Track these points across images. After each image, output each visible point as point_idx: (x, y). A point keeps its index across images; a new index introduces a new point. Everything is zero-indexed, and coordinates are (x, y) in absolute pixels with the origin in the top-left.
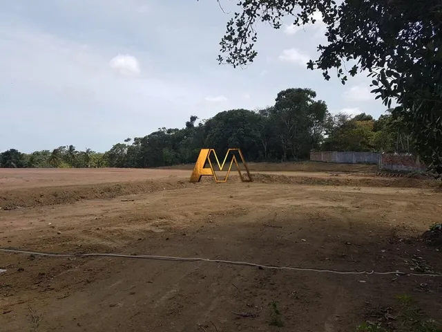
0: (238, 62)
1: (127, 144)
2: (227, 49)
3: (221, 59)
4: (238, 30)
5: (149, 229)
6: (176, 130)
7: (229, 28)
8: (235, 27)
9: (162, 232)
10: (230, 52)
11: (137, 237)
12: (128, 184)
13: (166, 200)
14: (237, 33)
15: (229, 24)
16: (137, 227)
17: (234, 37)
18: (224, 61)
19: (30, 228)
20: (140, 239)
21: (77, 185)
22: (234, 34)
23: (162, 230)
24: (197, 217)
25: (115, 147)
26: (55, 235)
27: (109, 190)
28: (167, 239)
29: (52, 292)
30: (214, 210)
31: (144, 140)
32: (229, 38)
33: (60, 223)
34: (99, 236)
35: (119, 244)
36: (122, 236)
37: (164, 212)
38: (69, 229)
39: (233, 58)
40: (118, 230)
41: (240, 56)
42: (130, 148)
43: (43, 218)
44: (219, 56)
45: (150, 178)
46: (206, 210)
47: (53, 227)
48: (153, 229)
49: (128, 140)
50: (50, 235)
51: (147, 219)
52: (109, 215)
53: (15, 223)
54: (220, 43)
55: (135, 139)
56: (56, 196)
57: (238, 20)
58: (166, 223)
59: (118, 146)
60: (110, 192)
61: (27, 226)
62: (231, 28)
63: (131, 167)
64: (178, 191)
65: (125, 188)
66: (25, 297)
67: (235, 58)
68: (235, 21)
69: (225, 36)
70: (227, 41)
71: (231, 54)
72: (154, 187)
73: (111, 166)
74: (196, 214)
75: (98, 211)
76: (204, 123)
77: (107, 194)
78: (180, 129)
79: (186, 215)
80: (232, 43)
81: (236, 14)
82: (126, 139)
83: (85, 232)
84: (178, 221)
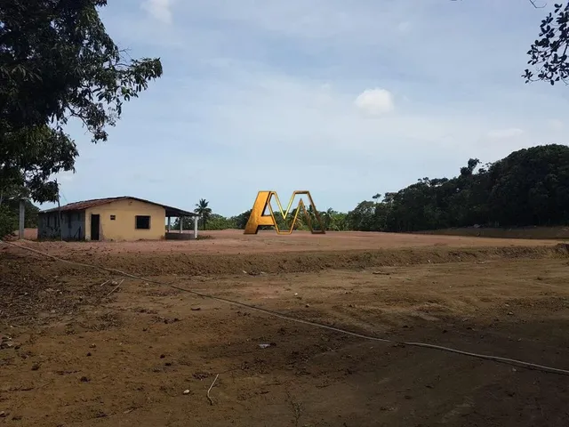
0: (559, 75)
1: (375, 201)
2: (540, 59)
3: (528, 74)
4: (561, 29)
5: (415, 314)
6: (445, 180)
7: (545, 28)
8: (554, 25)
9: (434, 322)
10: (545, 63)
11: (401, 323)
12: (380, 253)
13: (434, 277)
14: (558, 34)
15: (544, 22)
16: (399, 309)
17: (552, 40)
18: (535, 77)
19: (277, 297)
20: (406, 327)
21: (320, 251)
22: (552, 35)
23: (434, 319)
24: (485, 305)
25: (361, 206)
26: (303, 308)
27: (356, 258)
28: (445, 331)
29: (309, 376)
30: (513, 298)
31: (397, 196)
32: (544, 43)
33: (307, 295)
34: (353, 315)
35: (379, 328)
36: (381, 319)
37: (433, 294)
38: (317, 302)
39: (551, 70)
40: (375, 310)
41: (563, 67)
42: (379, 206)
43: (288, 287)
44: (527, 71)
45: (408, 246)
46: (499, 296)
47: (300, 299)
48: (422, 315)
49: (378, 196)
50: (298, 307)
51: (412, 301)
52: (361, 291)
53: (262, 290)
54: (529, 53)
55: (386, 194)
56: (300, 262)
57: (561, 14)
58: (439, 310)
59: (364, 204)
60: (359, 261)
61: (273, 295)
62: (548, 27)
63: (380, 231)
64: (450, 265)
65: (376, 257)
66: (281, 378)
67: (553, 70)
68: (556, 16)
69: (537, 42)
70: (540, 48)
71: (546, 66)
72: (414, 258)
73: (356, 229)
74: (484, 300)
75: (347, 283)
76: (487, 169)
77: (355, 263)
78: (450, 178)
79: (467, 301)
80: (548, 50)
81: (556, 6)
82: (375, 195)
83: (336, 308)
84: (457, 307)
